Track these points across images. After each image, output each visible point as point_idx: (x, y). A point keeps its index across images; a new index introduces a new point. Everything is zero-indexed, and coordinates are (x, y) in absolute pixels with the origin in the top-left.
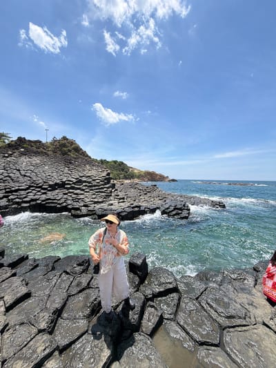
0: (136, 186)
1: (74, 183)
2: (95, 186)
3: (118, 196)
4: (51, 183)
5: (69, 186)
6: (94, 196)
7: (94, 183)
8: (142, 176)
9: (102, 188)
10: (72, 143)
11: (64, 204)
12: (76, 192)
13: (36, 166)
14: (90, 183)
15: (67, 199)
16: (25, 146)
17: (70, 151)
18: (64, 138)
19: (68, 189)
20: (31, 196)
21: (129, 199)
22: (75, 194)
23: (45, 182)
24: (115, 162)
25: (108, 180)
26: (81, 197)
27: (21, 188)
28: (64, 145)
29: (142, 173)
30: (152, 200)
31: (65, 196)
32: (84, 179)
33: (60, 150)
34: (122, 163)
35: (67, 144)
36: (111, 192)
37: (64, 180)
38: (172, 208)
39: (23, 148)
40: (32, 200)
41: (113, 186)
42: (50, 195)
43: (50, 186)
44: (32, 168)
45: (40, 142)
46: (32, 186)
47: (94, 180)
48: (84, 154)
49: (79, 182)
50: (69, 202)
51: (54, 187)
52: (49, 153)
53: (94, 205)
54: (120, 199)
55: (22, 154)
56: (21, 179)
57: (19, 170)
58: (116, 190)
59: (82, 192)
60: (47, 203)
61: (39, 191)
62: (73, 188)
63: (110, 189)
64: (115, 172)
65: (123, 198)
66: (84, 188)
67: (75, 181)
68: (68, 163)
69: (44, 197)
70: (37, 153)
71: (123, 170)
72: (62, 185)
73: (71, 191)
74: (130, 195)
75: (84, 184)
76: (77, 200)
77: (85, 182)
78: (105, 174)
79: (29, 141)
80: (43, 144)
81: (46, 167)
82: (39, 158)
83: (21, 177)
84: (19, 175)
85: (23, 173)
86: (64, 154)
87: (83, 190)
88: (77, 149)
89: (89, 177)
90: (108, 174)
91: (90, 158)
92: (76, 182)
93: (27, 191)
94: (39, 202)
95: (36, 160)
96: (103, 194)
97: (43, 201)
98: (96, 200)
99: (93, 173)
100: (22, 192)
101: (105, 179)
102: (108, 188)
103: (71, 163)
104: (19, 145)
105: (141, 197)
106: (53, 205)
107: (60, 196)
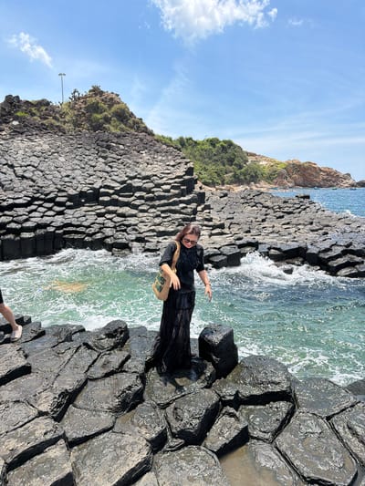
0: (257, 199)
1: (117, 192)
2: (160, 198)
3: (211, 220)
4: (72, 192)
5: (107, 199)
6: (157, 221)
7: (158, 192)
8: (281, 175)
9: (175, 203)
10: (112, 101)
11: (99, 236)
12: (121, 210)
13: (43, 156)
14: (149, 191)
15: (103, 226)
16: (19, 114)
17: (107, 120)
18: (96, 91)
19: (105, 204)
20: (36, 218)
21: (235, 229)
22: (119, 215)
23: (60, 191)
24: (213, 142)
25: (188, 185)
26: (132, 221)
27: (17, 201)
28: (95, 108)
29: (280, 168)
30: (292, 230)
31: (101, 220)
32: (137, 183)
33: (89, 120)
34: (230, 144)
35: (101, 104)
36: (195, 212)
37: (97, 186)
38: (338, 250)
39: (16, 118)
40: (39, 226)
41: (201, 198)
42: (72, 216)
43: (70, 198)
44: (35, 161)
45: (48, 104)
46: (38, 199)
47: (158, 186)
48: (138, 126)
49: (128, 189)
50: (108, 232)
51: (78, 200)
52: (66, 127)
53: (156, 239)
54: (214, 227)
55: (16, 132)
56: (17, 184)
57: (12, 166)
58: (208, 207)
59: (134, 212)
60: (65, 233)
61: (50, 209)
62: (115, 203)
63: (193, 205)
64: (211, 167)
65: (222, 226)
66: (137, 202)
67: (118, 187)
68: (104, 147)
69: (59, 220)
70: (43, 129)
71: (231, 161)
72: (93, 197)
73: (111, 208)
74: (238, 218)
75: (137, 194)
76: (123, 228)
77: (139, 189)
78: (181, 171)
79: (27, 102)
80: (53, 109)
81: (62, 159)
82: (47, 138)
83: (16, 180)
84: (13, 177)
85: (19, 171)
86: (97, 127)
87: (135, 207)
88: (124, 116)
89: (147, 177)
90: (190, 171)
91: (151, 134)
92: (122, 190)
93: (29, 209)
94: (51, 229)
95: (42, 143)
96: (177, 216)
97: (58, 228)
98: (162, 229)
99: (156, 168)
100: (21, 211)
101: (182, 183)
102: (188, 202)
103: (109, 147)
104: (9, 113)
105: (265, 224)
106: (76, 237)
107: (91, 219)
